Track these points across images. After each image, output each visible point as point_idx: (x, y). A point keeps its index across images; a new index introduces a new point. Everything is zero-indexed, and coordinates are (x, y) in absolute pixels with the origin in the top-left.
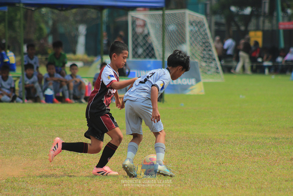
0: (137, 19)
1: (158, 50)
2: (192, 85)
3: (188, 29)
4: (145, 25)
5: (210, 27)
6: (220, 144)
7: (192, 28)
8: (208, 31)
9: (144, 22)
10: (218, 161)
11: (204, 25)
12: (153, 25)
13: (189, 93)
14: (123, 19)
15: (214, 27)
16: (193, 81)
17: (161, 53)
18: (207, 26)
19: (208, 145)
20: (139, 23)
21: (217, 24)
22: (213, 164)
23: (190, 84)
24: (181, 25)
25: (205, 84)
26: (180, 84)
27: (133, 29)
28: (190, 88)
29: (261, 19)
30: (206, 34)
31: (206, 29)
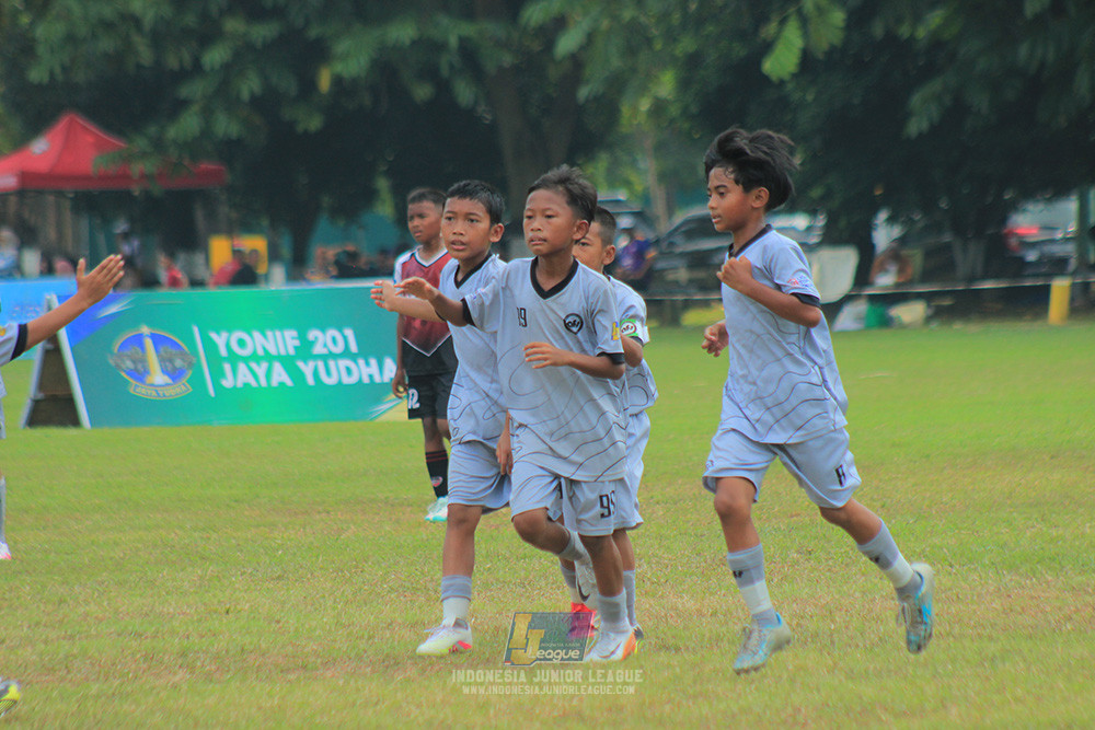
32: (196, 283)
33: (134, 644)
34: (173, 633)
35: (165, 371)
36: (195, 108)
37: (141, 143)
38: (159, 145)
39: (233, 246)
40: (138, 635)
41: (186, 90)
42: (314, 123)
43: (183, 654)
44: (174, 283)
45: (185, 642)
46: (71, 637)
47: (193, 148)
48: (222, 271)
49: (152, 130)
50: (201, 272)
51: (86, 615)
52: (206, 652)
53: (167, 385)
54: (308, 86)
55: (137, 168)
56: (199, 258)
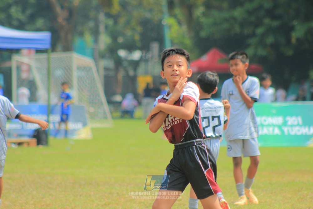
0: (23, 63)
2: (79, 130)
3: (75, 74)
4: (29, 69)
5: (98, 70)
7: (79, 73)
8: (96, 75)
9: (29, 66)
11: (91, 69)
12: (39, 69)
14: (7, 64)
15: (102, 72)
18: (94, 69)
21: (106, 69)
23: (76, 129)
24: (68, 70)
25: (93, 130)
28: (77, 133)
29: (150, 64)
31: (93, 74)
36: (252, 47)
42: (290, 53)
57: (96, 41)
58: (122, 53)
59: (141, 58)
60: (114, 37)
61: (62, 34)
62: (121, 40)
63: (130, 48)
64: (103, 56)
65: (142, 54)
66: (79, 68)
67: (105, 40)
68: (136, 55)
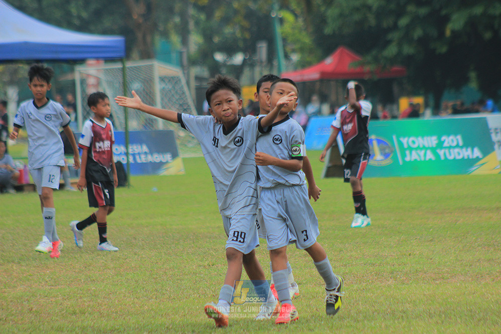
0: (89, 75)
1: (118, 117)
2: (167, 162)
3: (158, 87)
4: (99, 84)
5: (188, 83)
6: (208, 240)
7: (163, 85)
8: (186, 89)
9: (98, 79)
10: (206, 263)
11: (180, 80)
12: (110, 83)
13: (163, 173)
14: (69, 77)
15: (193, 84)
16: (168, 157)
17: (123, 121)
18: (183, 81)
19: (191, 242)
20: (92, 81)
21: (198, 78)
22: (200, 266)
23: (164, 161)
24: (148, 82)
25: (185, 161)
26: (150, 162)
27: (83, 91)
28: (165, 167)
30: (184, 93)
31: (182, 87)
32: (394, 117)
33: (371, 268)
34: (387, 264)
35: (382, 154)
36: (394, 44)
37: (369, 58)
38: (376, 60)
39: (410, 101)
40: (373, 265)
41: (390, 36)
42: (444, 49)
43: (392, 273)
44: (385, 117)
45: (392, 268)
46: (345, 265)
47: (392, 60)
48: (404, 112)
49: (374, 52)
50: (396, 113)
51: (351, 257)
52: (401, 272)
53: (382, 160)
54: (442, 34)
55: (367, 68)
56: (395, 107)
57: (185, 41)
58: (219, 57)
59: (245, 61)
60: (208, 36)
61: (139, 35)
62: (216, 40)
63: (230, 50)
64: (193, 62)
65: (246, 56)
66: (162, 79)
67: (196, 40)
68: (238, 59)
